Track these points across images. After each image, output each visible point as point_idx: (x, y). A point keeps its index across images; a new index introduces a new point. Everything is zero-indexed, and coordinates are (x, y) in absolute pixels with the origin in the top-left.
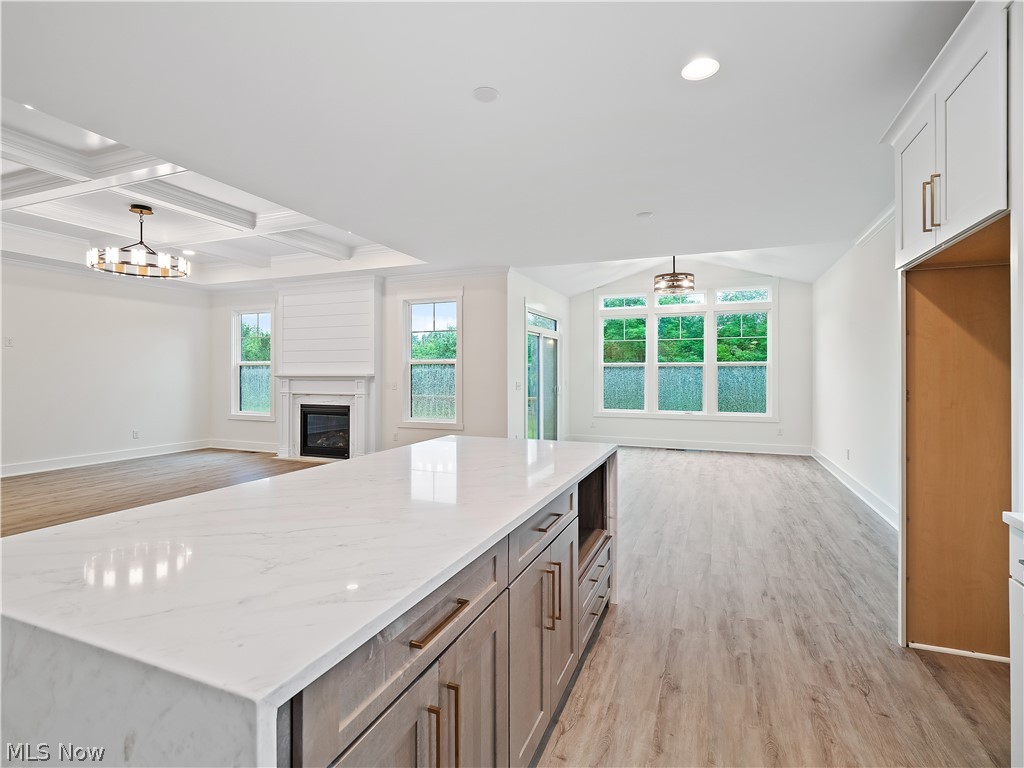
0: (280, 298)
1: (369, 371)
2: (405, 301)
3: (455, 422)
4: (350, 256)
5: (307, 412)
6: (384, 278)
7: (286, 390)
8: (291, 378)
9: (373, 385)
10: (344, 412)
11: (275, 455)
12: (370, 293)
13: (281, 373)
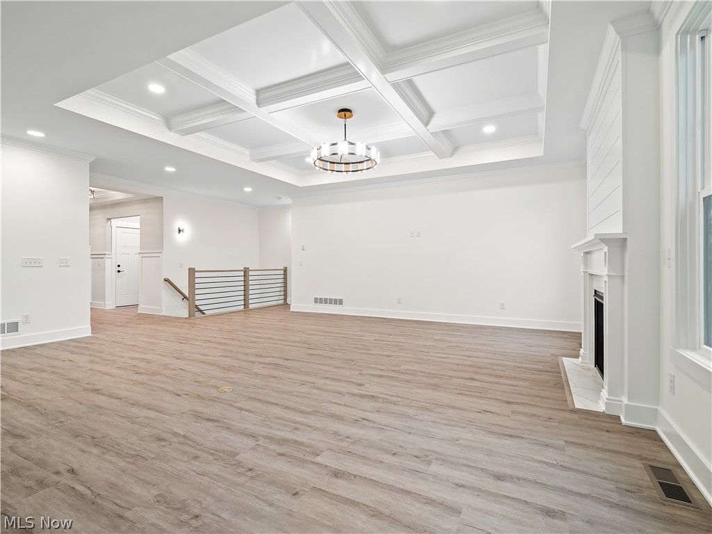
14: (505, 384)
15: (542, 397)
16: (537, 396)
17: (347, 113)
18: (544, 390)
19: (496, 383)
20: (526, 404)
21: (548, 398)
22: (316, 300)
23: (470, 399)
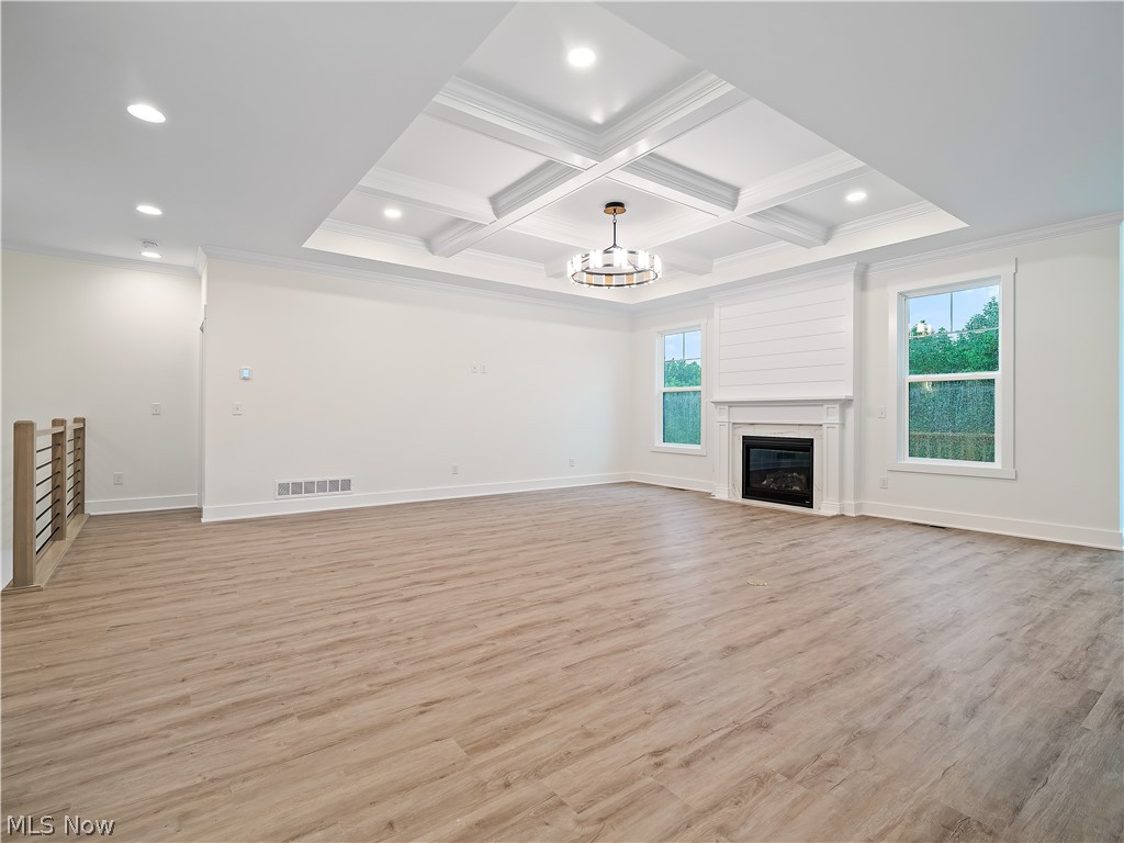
0: (716, 311)
1: (845, 391)
2: (901, 294)
3: (1000, 468)
4: (826, 240)
5: (750, 444)
6: (867, 267)
7: (725, 418)
8: (731, 404)
9: (851, 413)
10: (806, 446)
11: (710, 494)
12: (848, 287)
13: (716, 399)
17: (618, 208)
22: (283, 489)
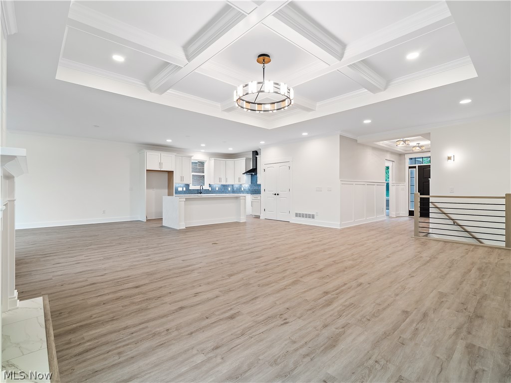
14: (108, 294)
15: (71, 296)
16: (75, 295)
18: (71, 302)
19: (115, 292)
20: (82, 287)
21: (66, 297)
23: (119, 277)
